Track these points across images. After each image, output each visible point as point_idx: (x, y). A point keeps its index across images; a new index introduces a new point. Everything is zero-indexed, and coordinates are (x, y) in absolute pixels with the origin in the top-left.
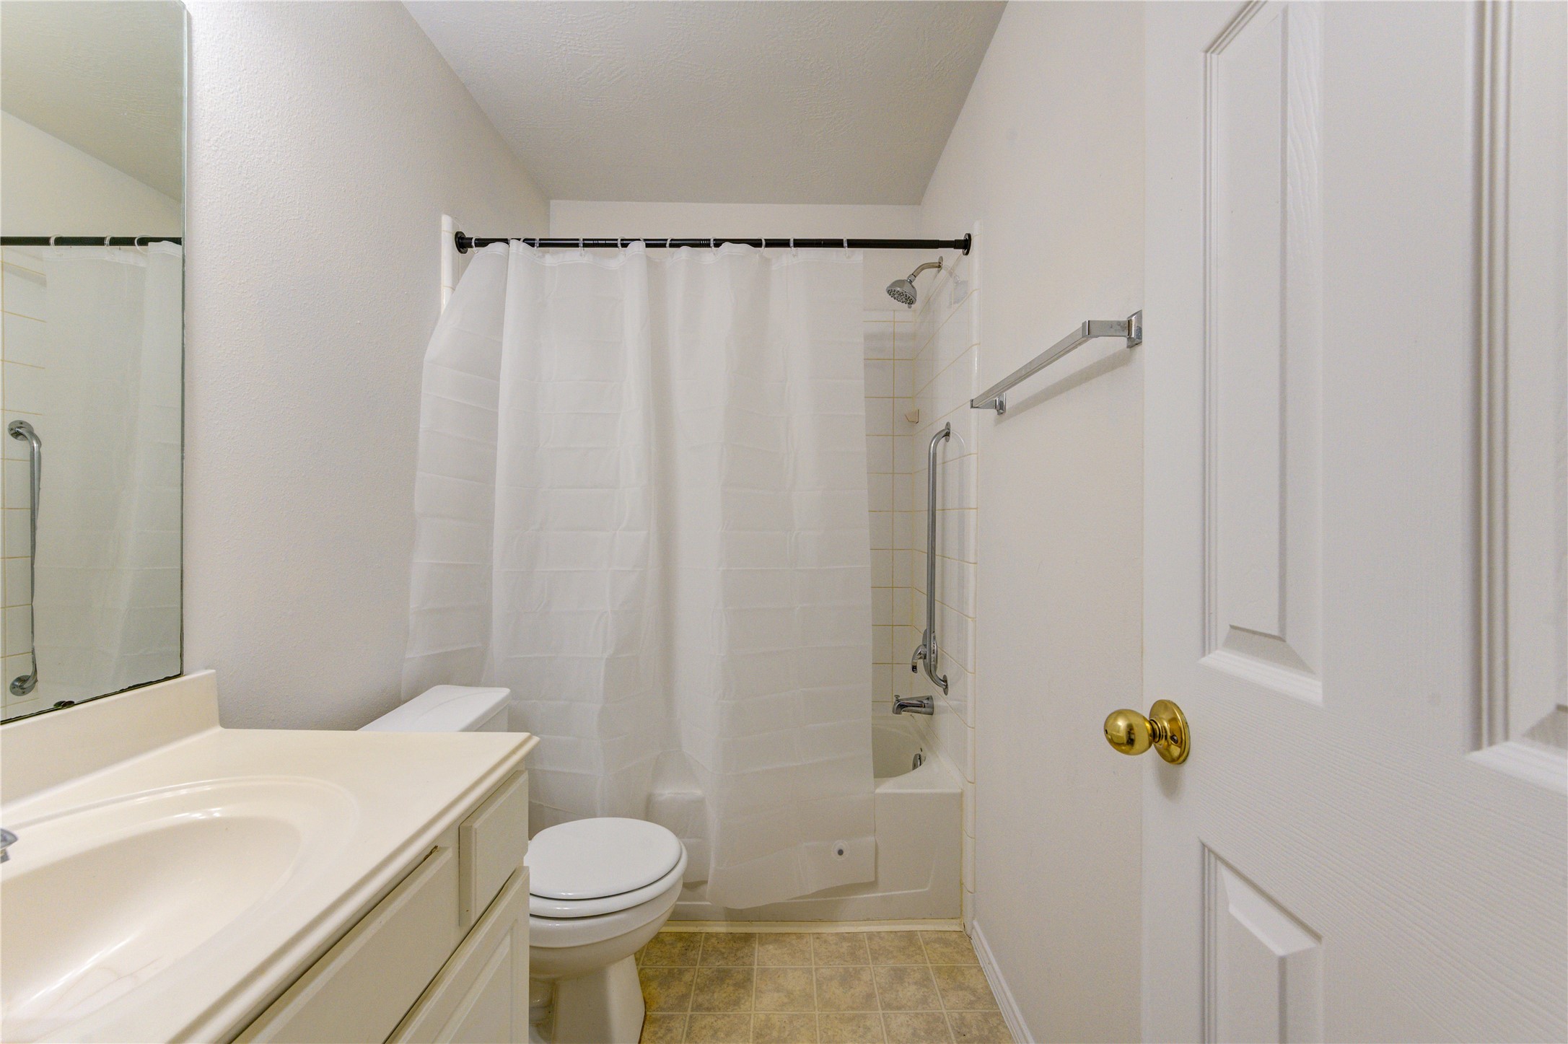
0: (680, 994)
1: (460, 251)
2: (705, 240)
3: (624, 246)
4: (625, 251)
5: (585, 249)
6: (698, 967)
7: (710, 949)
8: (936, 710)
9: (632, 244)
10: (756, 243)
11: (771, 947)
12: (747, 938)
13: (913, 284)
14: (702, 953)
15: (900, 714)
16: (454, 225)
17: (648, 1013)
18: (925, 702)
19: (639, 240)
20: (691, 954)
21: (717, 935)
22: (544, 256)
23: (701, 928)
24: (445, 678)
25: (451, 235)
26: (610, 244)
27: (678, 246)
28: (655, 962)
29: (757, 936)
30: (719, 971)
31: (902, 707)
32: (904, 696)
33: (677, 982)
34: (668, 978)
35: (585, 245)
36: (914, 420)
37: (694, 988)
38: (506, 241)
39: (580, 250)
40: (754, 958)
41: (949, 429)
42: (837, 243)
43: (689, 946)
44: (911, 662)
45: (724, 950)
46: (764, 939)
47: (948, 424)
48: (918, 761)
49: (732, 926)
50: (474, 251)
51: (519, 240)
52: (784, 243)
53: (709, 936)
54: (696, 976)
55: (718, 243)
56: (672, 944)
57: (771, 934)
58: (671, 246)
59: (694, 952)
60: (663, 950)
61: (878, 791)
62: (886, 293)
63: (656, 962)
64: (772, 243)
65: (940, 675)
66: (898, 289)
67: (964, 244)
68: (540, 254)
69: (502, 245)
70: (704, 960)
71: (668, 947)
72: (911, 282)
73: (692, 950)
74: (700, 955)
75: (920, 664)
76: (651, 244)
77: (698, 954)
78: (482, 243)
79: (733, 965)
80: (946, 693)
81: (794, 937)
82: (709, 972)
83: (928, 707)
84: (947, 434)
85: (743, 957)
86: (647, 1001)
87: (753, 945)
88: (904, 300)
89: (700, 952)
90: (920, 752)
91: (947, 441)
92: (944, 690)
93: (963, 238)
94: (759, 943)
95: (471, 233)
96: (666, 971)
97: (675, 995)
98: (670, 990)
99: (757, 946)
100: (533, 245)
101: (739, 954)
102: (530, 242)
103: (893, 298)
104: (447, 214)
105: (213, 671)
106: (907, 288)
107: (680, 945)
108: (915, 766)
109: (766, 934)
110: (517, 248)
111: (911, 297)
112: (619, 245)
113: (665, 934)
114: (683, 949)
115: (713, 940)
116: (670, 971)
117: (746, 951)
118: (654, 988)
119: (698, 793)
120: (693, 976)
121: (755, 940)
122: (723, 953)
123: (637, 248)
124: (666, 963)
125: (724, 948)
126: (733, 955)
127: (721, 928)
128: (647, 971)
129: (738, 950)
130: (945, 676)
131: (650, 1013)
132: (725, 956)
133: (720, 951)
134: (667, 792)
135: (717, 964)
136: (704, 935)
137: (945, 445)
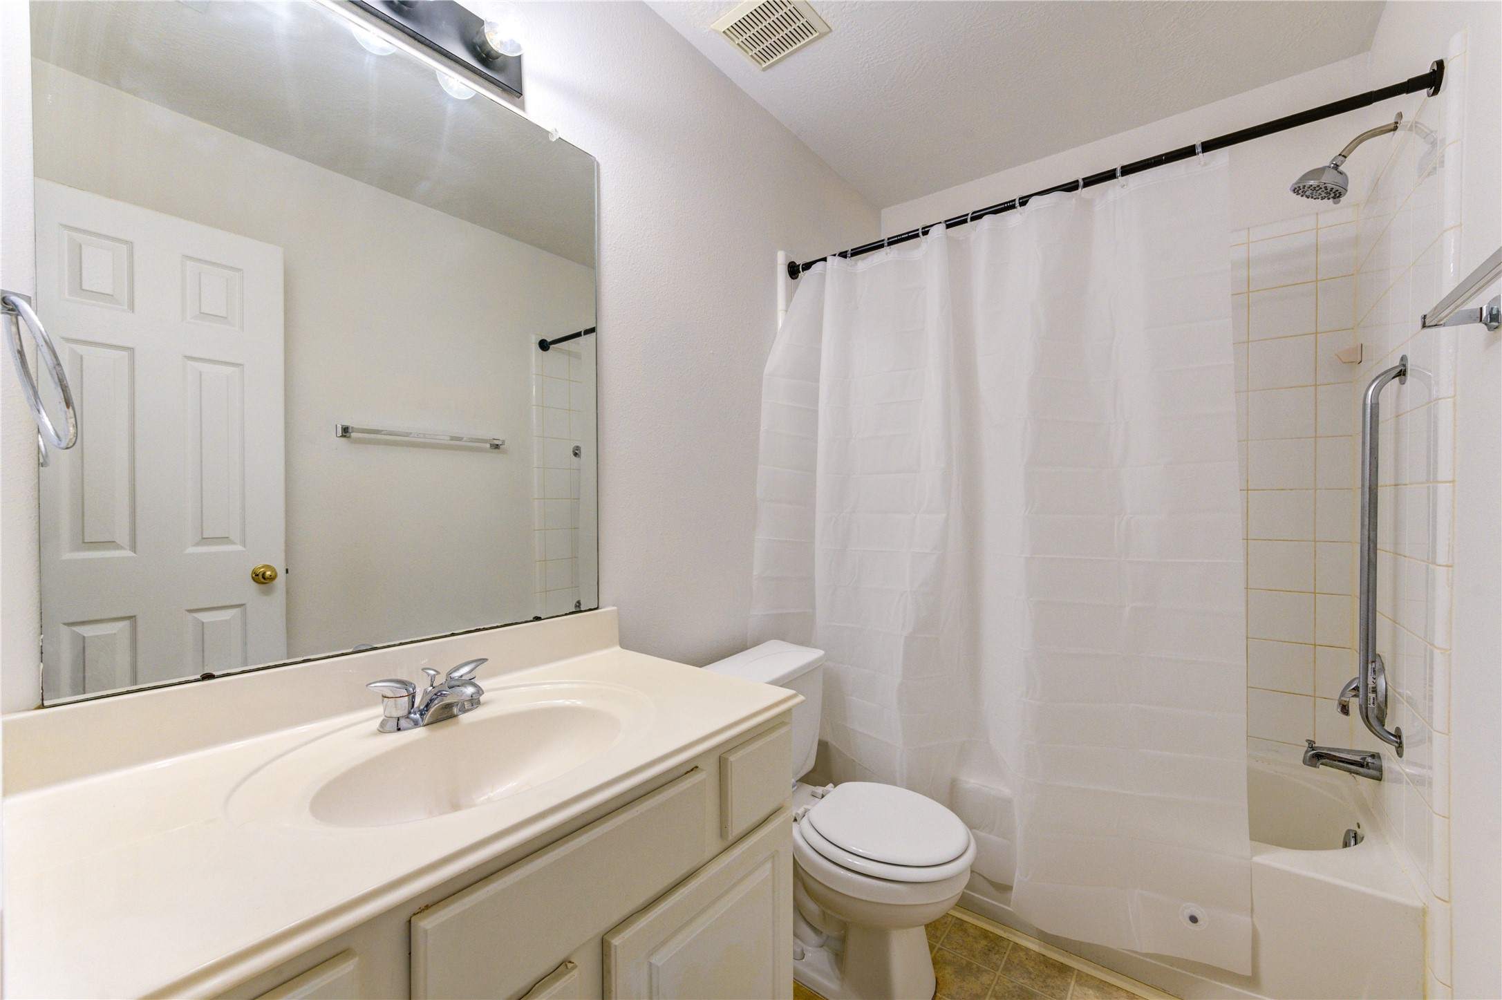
0: (975, 992)
1: (792, 278)
2: (1009, 202)
3: (925, 233)
4: (926, 238)
5: (892, 246)
6: (998, 973)
7: (1016, 961)
8: (1386, 775)
9: (932, 229)
10: (1071, 187)
11: (1091, 992)
12: (1064, 970)
13: (1341, 168)
14: (1006, 962)
15: (1315, 766)
16: (787, 256)
17: (938, 994)
18: (1369, 760)
19: (940, 223)
20: (994, 957)
21: (1027, 950)
22: (856, 264)
23: (1010, 935)
24: (782, 636)
25: (784, 266)
26: (912, 235)
27: (980, 217)
28: (954, 947)
29: (1076, 972)
30: (1021, 989)
31: (1318, 757)
32: (1322, 743)
33: (973, 979)
34: (965, 970)
35: (890, 244)
36: (1355, 358)
37: (990, 993)
38: (825, 259)
39: (886, 249)
40: (1067, 995)
41: (1404, 365)
42: (1189, 152)
43: (993, 948)
44: (1338, 698)
45: (1031, 969)
46: (1084, 980)
47: (1404, 358)
48: (1352, 838)
49: (1045, 948)
50: (804, 276)
51: (835, 255)
52: (1109, 175)
53: (1017, 947)
54: (995, 982)
55: (1024, 201)
56: (975, 938)
57: (1093, 978)
58: (973, 219)
59: (997, 956)
60: (965, 940)
61: (1256, 859)
62: (1292, 193)
63: (956, 949)
64: (1090, 181)
65: (1390, 727)
66: (1312, 182)
67: (1433, 80)
68: (853, 263)
69: (822, 263)
70: (1006, 969)
71: (970, 939)
72: (1336, 167)
73: (995, 954)
74: (1003, 963)
75: (1354, 704)
76: (950, 224)
77: (1001, 961)
78: (807, 266)
79: (1039, 990)
80: (1400, 754)
81: (1125, 995)
82: (1010, 985)
83: (1373, 769)
84: (1402, 373)
85: (1053, 987)
86: (939, 982)
87: (1069, 980)
88: (1323, 195)
89: (1005, 959)
90: (1357, 829)
91: (1402, 383)
92: (1397, 748)
93: (1428, 72)
94: (1076, 981)
95: (800, 262)
96: (964, 962)
97: (968, 991)
98: (965, 983)
99: (1073, 983)
100: (845, 257)
101: (1049, 981)
102: (843, 255)
103: (1304, 198)
104: (781, 250)
105: (615, 608)
106: (1329, 179)
107: (984, 942)
108: (1346, 845)
109: (1088, 975)
110: (833, 262)
111: (1336, 188)
112: (921, 234)
113: (970, 925)
114: (986, 948)
115: (1022, 954)
116: (969, 965)
117: (1059, 983)
118: (948, 972)
119: (1006, 792)
120: (992, 981)
121: (1072, 976)
122: (1031, 973)
123: (938, 232)
124: (965, 954)
125: (1033, 967)
126: (1042, 980)
127: (1033, 945)
128: (946, 953)
129: (1048, 976)
130: (1398, 729)
131: (940, 996)
132: (1033, 976)
133: (1027, 969)
134: (973, 781)
135: (1022, 981)
136: (1012, 943)
137: (1399, 391)
